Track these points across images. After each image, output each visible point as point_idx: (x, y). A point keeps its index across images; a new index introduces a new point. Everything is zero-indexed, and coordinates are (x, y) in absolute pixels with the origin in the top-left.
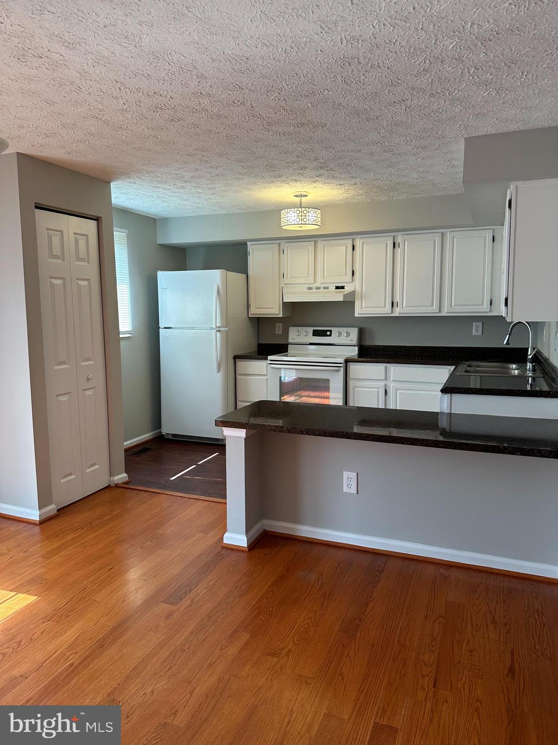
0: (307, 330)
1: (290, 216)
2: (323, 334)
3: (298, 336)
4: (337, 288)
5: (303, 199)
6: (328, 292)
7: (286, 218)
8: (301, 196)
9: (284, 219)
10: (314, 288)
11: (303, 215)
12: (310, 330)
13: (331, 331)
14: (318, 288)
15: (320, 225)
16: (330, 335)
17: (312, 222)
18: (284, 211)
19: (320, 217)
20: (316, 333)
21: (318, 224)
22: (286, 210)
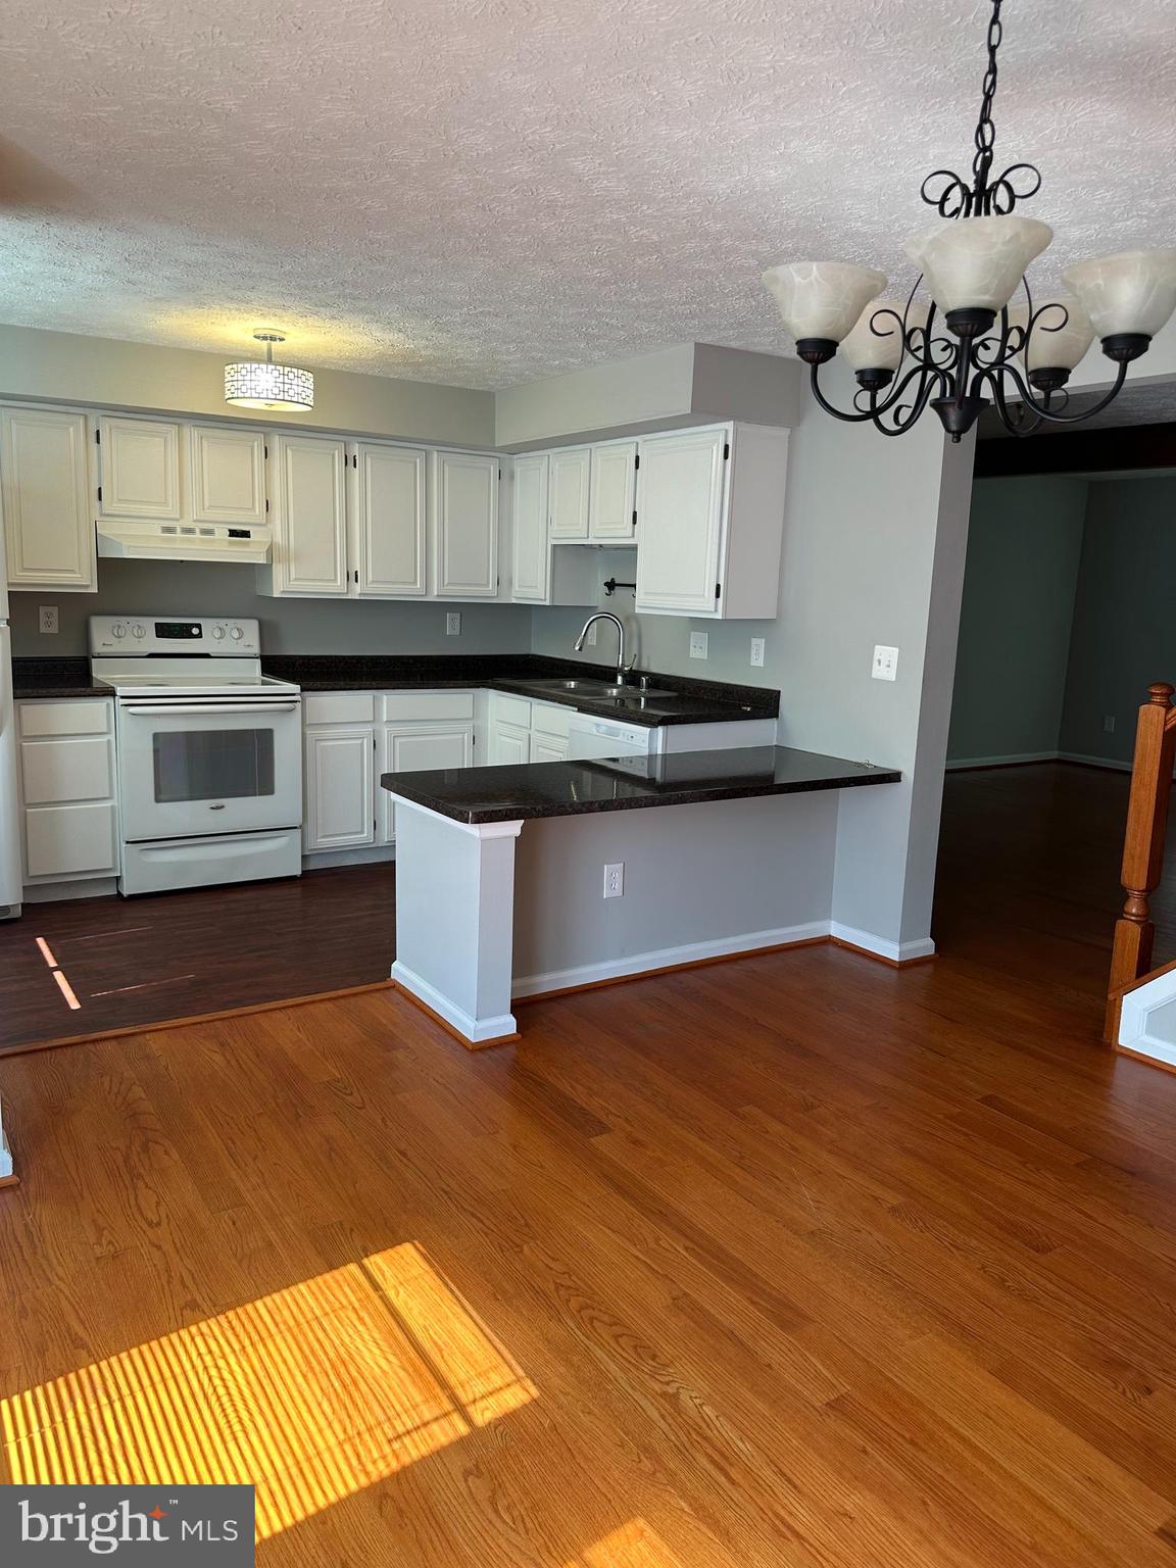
0: (140, 624)
1: (242, 378)
2: (184, 632)
3: (119, 637)
4: (233, 533)
5: (275, 345)
6: (213, 541)
7: (235, 383)
8: (273, 339)
9: (231, 383)
10: (179, 530)
11: (286, 381)
12: (149, 624)
13: (199, 626)
14: (190, 531)
15: (312, 404)
16: (200, 636)
17: (293, 396)
18: (230, 366)
19: (312, 387)
20: (163, 631)
21: (305, 402)
22: (234, 366)
